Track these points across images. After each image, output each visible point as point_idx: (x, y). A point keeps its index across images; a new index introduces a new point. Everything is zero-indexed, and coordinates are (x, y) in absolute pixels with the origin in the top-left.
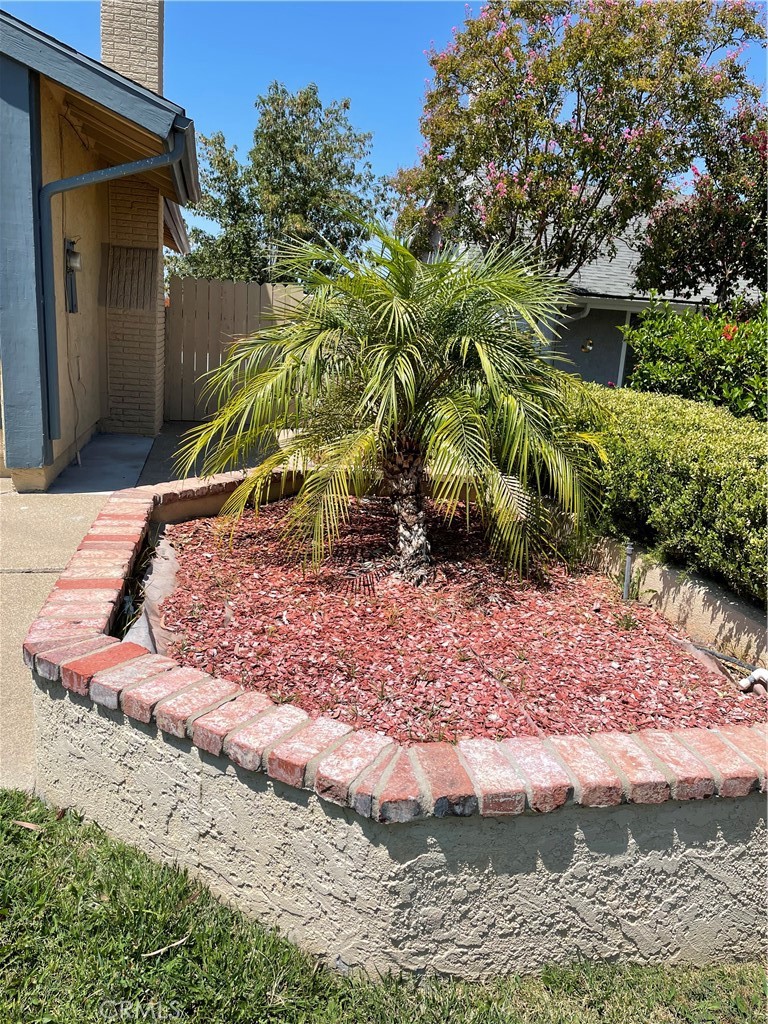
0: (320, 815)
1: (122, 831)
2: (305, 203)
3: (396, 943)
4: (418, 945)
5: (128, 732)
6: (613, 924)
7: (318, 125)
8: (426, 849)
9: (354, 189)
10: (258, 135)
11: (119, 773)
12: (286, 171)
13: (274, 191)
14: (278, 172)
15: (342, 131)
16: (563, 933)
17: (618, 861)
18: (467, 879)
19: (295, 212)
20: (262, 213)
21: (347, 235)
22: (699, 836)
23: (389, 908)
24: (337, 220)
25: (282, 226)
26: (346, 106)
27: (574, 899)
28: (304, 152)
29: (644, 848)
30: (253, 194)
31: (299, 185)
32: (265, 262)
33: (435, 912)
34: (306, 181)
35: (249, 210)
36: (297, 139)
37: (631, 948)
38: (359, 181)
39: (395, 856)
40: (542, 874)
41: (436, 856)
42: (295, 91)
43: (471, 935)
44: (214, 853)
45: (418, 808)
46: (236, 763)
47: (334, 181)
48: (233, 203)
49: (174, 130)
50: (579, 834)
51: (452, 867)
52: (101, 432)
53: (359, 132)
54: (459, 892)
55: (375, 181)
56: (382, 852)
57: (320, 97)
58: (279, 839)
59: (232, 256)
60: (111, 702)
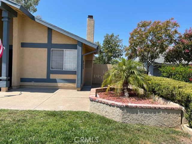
0: (116, 108)
1: (98, 113)
2: (111, 51)
3: (122, 119)
4: (124, 119)
5: (99, 104)
6: (143, 121)
7: (114, 39)
8: (125, 110)
9: (120, 48)
10: (104, 41)
11: (98, 108)
12: (109, 46)
13: (107, 49)
14: (107, 46)
15: (118, 39)
16: (138, 121)
17: (142, 114)
18: (128, 114)
19: (110, 52)
20: (104, 53)
21: (119, 55)
22: (151, 113)
23: (122, 115)
24: (117, 53)
25: (108, 54)
26: (118, 36)
27: (139, 117)
28: (111, 43)
29: (145, 113)
30: (103, 50)
31: (110, 48)
32: (105, 60)
33: (126, 116)
34: (112, 47)
35: (103, 52)
36: (110, 41)
37: (145, 123)
38: (120, 46)
39: (122, 111)
40: (135, 114)
41: (125, 111)
42: (110, 34)
43: (129, 119)
44: (107, 114)
45: (124, 106)
46: (109, 104)
47: (116, 47)
48: (100, 51)
49: (97, 48)
50: (138, 111)
51: (127, 112)
52: (84, 85)
53: (120, 39)
54: (128, 115)
55: (123, 46)
56: (121, 110)
57: (114, 35)
58: (112, 111)
59: (100, 60)
60: (98, 101)
